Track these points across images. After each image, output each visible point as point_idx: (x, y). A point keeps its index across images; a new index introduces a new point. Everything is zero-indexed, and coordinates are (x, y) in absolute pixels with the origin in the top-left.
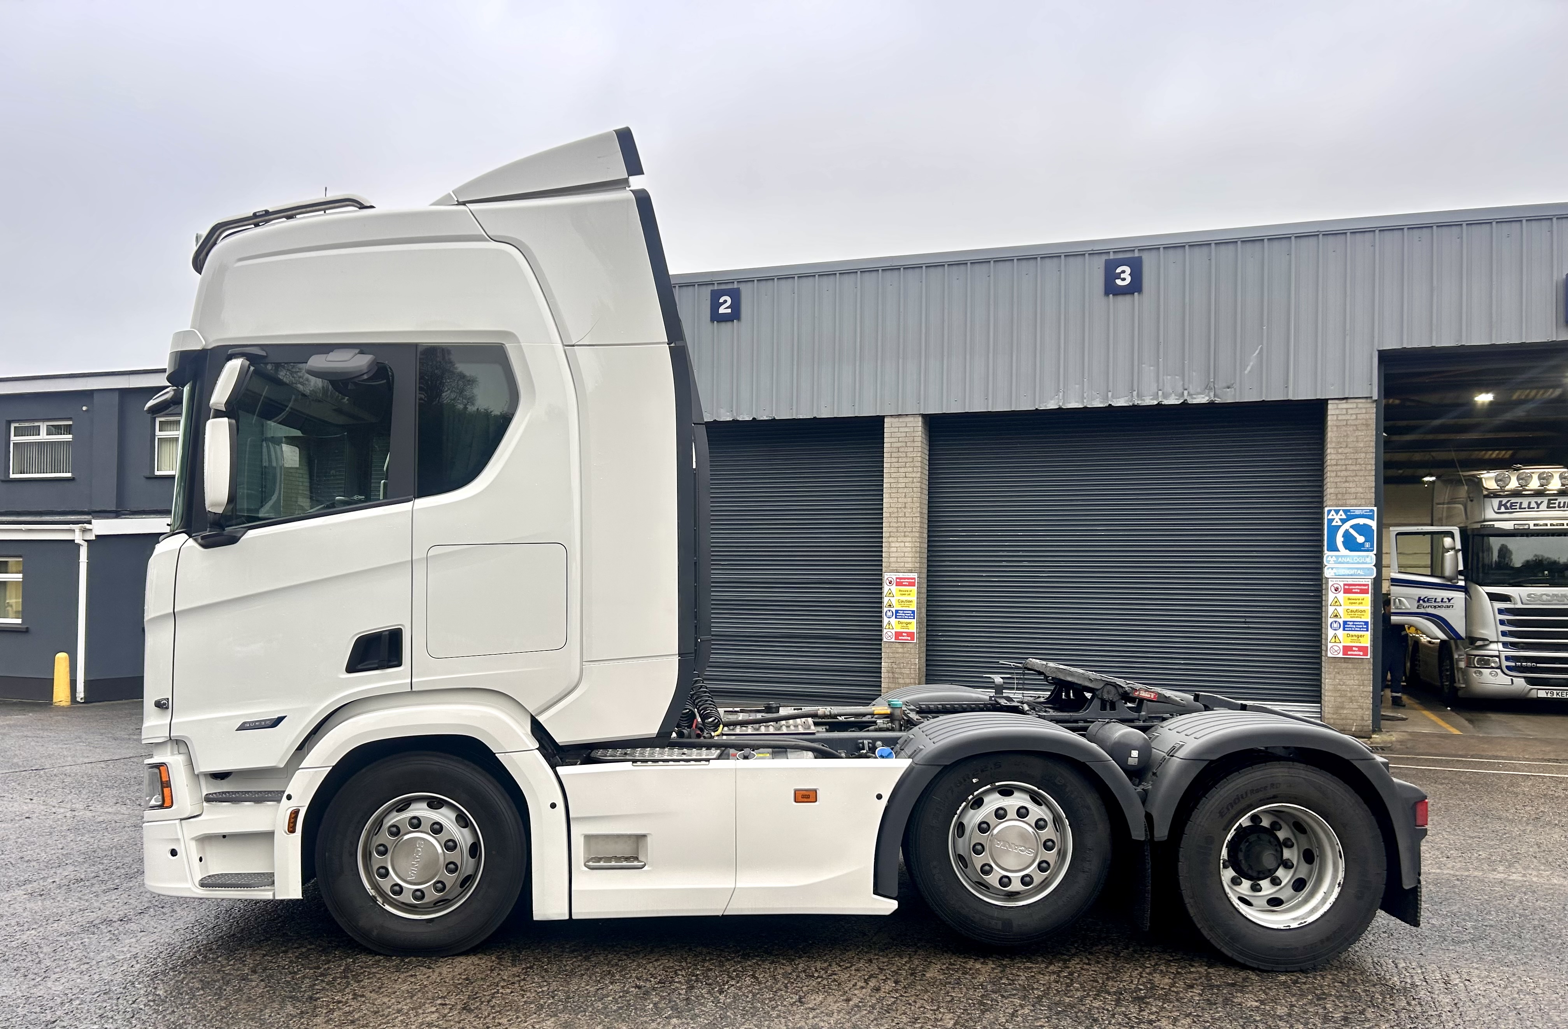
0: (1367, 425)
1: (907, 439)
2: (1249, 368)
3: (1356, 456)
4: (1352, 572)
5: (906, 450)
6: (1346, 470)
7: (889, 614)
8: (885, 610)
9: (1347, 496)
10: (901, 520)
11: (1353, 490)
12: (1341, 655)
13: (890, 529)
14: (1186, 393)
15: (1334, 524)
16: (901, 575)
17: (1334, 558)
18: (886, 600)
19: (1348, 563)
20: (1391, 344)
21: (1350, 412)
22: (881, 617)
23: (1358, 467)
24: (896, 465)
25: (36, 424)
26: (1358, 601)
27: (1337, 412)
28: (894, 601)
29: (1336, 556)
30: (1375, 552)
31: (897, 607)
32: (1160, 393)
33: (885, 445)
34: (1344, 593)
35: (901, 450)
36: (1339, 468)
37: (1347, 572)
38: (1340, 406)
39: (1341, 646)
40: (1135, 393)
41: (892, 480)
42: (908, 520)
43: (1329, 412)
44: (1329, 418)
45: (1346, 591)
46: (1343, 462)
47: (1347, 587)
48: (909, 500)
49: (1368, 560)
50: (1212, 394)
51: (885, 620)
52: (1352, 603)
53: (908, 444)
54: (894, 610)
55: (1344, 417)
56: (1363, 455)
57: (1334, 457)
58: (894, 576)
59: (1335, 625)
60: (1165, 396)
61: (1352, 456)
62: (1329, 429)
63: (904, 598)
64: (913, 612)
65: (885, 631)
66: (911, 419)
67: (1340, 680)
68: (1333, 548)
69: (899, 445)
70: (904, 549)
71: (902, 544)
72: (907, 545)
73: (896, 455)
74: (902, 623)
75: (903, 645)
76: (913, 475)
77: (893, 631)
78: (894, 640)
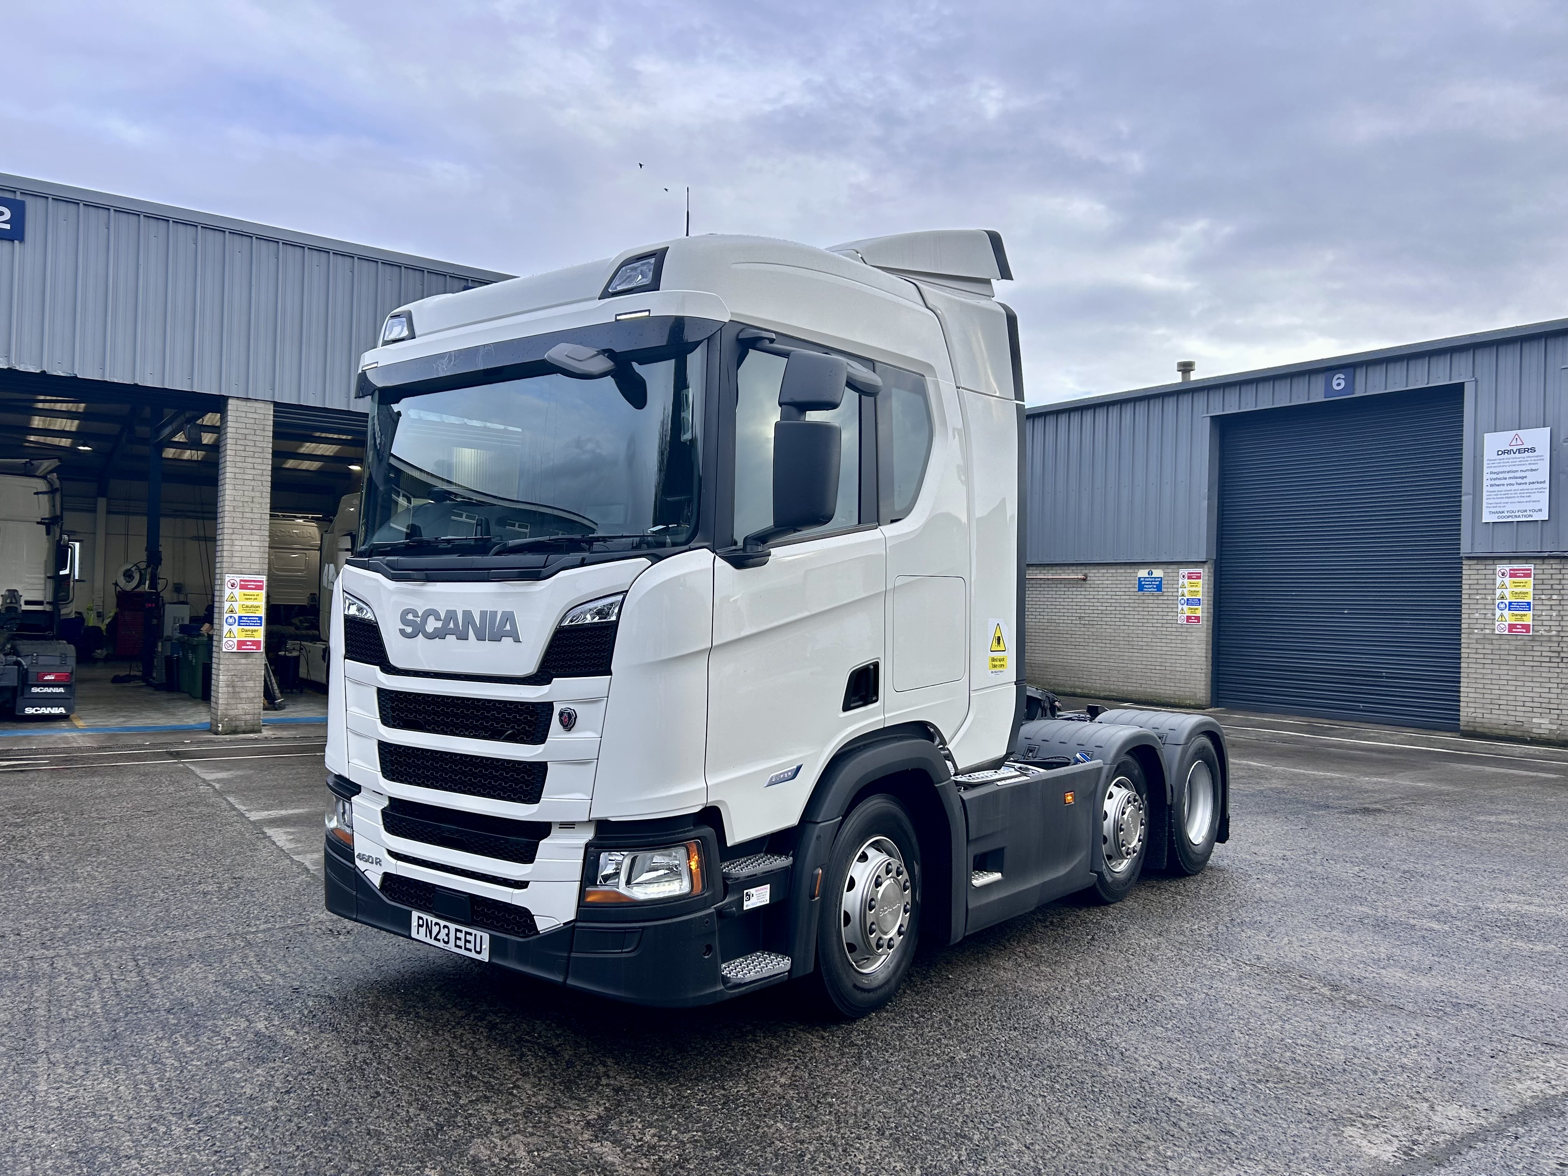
5: (255, 438)
7: (231, 621)
8: (225, 615)
10: (248, 515)
16: (246, 577)
18: (226, 605)
22: (220, 624)
24: (242, 454)
28: (236, 606)
31: (240, 613)
35: (247, 437)
42: (256, 516)
48: (258, 494)
51: (225, 628)
53: (258, 432)
54: (235, 616)
58: (237, 578)
63: (249, 603)
64: (260, 618)
65: (225, 640)
66: (259, 405)
69: (246, 431)
70: (251, 549)
71: (248, 543)
72: (254, 543)
73: (242, 442)
74: (247, 631)
75: (247, 655)
76: (264, 467)
77: (235, 640)
78: (235, 650)
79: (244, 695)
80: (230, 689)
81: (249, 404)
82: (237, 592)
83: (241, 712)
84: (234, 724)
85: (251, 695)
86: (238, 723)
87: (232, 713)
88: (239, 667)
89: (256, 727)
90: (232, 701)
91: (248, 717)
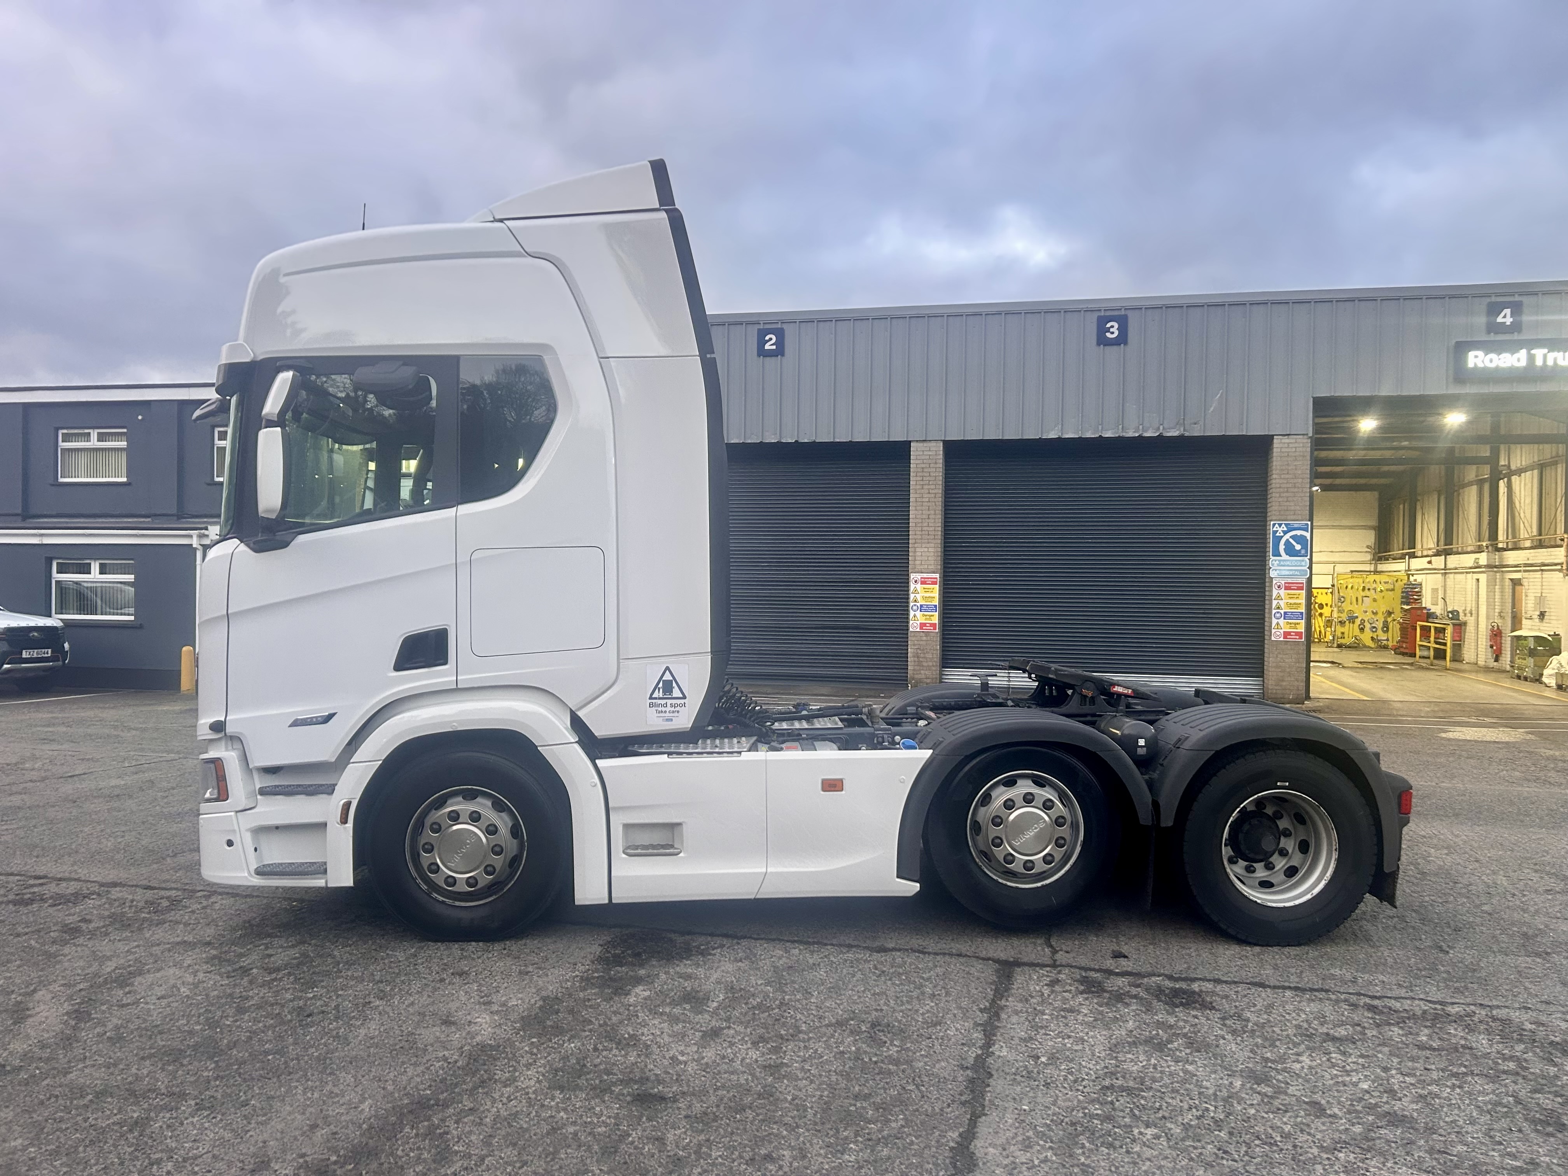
0: (1303, 456)
1: (930, 461)
2: (1212, 409)
3: (1295, 481)
4: (1291, 573)
5: (930, 470)
6: (1287, 492)
7: (915, 608)
8: (911, 604)
9: (1288, 513)
10: (925, 529)
11: (1293, 508)
12: (1281, 639)
13: (916, 537)
14: (1161, 428)
15: (1278, 534)
16: (925, 575)
17: (1277, 562)
18: (912, 596)
19: (1288, 566)
20: (1323, 393)
21: (1291, 445)
22: (908, 610)
23: (1296, 490)
24: (921, 483)
25: (87, 431)
26: (1295, 597)
27: (1281, 445)
28: (919, 597)
29: (1279, 561)
30: (1309, 557)
31: (921, 602)
32: (1141, 427)
33: (912, 466)
34: (1285, 590)
35: (926, 470)
36: (1282, 490)
37: (1287, 573)
38: (1283, 441)
39: (1282, 631)
40: (1121, 427)
41: (917, 496)
42: (931, 529)
43: (1275, 445)
44: (1275, 450)
45: (1287, 588)
46: (1285, 486)
47: (1287, 585)
48: (932, 512)
49: (1303, 563)
50: (1182, 429)
51: (912, 613)
52: (1291, 598)
53: (932, 465)
54: (918, 605)
55: (1287, 450)
56: (1300, 480)
57: (1278, 481)
58: (918, 576)
59: (1278, 615)
60: (1144, 430)
61: (1292, 481)
62: (1274, 459)
63: (928, 595)
64: (935, 606)
65: (911, 622)
66: (933, 444)
67: (1281, 660)
68: (1277, 554)
69: (923, 466)
70: (928, 554)
71: (926, 550)
72: (930, 550)
73: (921, 474)
74: (926, 616)
75: (927, 634)
76: (936, 491)
77: (918, 623)
78: (918, 630)
79: (924, 664)
80: (915, 659)
81: (925, 444)
82: (919, 586)
83: (923, 676)
84: (919, 684)
85: (931, 664)
86: (921, 684)
87: (916, 676)
88: (921, 643)
90: (917, 668)
91: (928, 681)
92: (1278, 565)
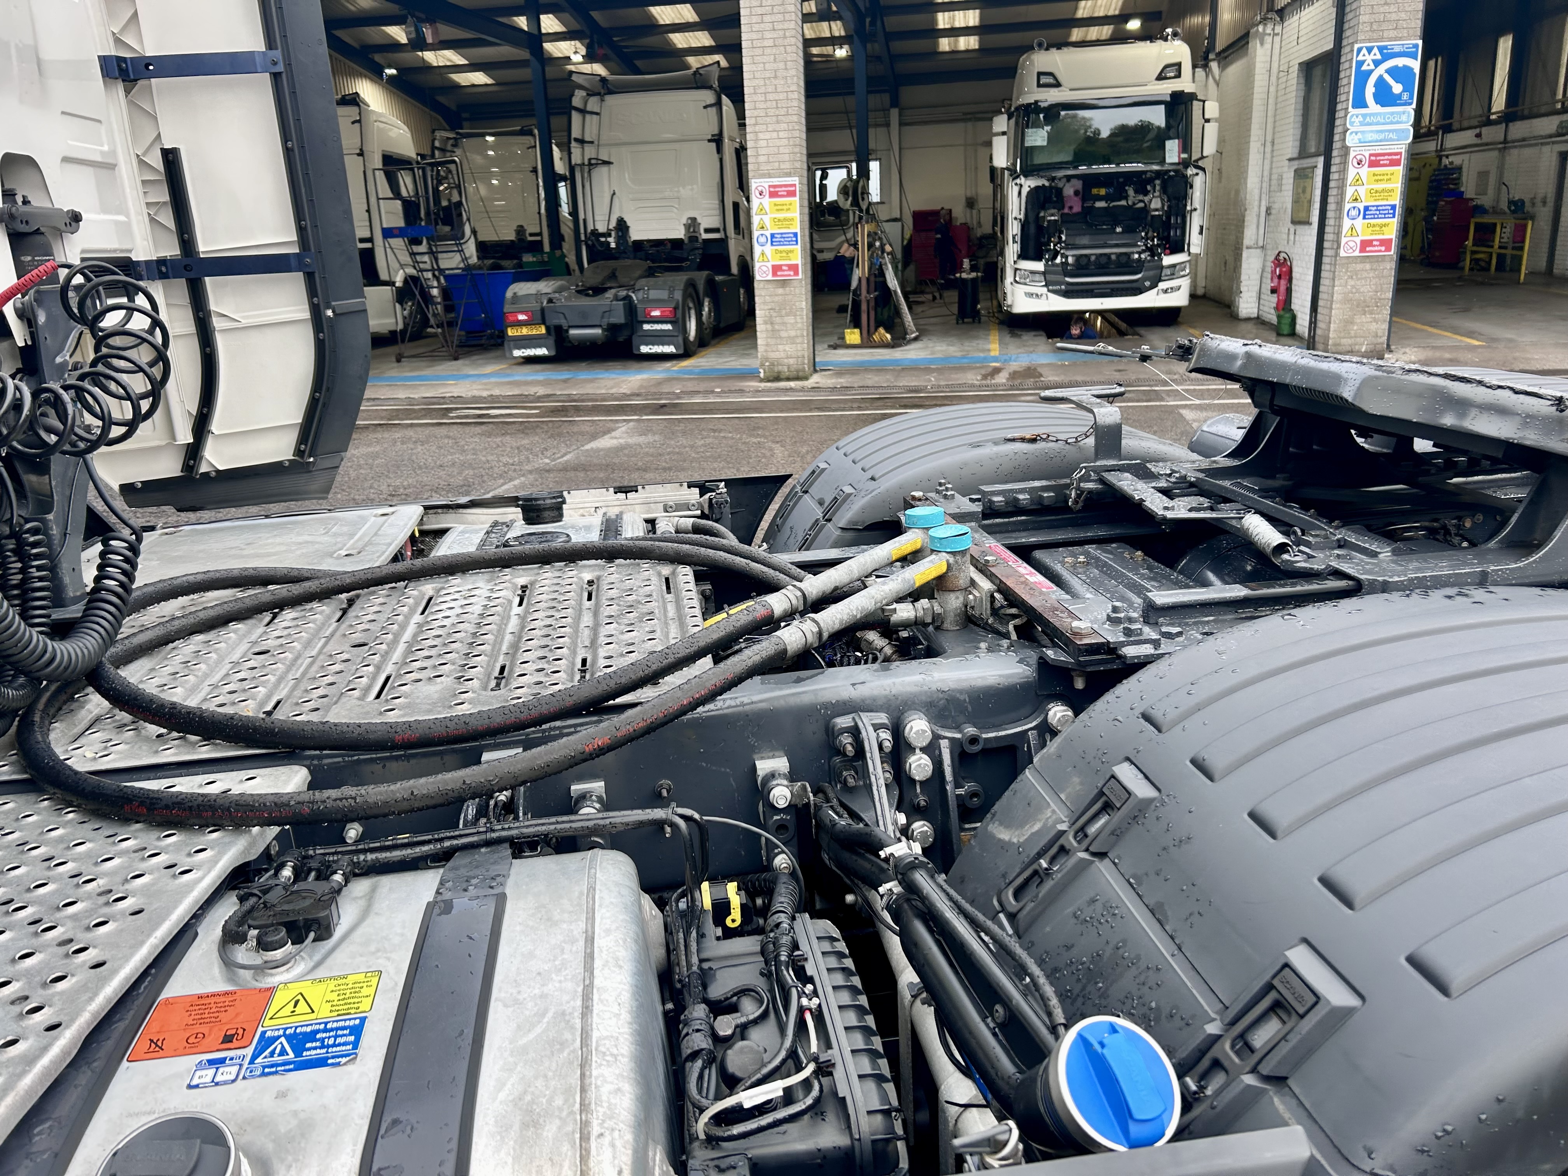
4: (1382, 136)
7: (762, 240)
8: (756, 234)
9: (1384, 26)
10: (770, 97)
11: (1394, 17)
12: (1357, 253)
13: (756, 113)
15: (1365, 67)
16: (776, 181)
17: (1360, 118)
18: (756, 220)
19: (1378, 124)
22: (751, 245)
26: (1385, 177)
28: (767, 220)
29: (1364, 116)
30: (1414, 106)
31: (772, 229)
34: (1369, 166)
37: (1375, 137)
39: (1358, 240)
41: (754, 36)
42: (782, 96)
45: (1373, 164)
47: (1373, 158)
48: (781, 65)
49: (1404, 118)
51: (757, 250)
52: (1377, 181)
54: (768, 233)
58: (765, 183)
59: (1353, 212)
63: (783, 215)
64: (795, 235)
65: (757, 265)
67: (1353, 287)
68: (1360, 103)
70: (778, 143)
71: (775, 135)
72: (782, 134)
74: (781, 252)
75: (784, 283)
77: (769, 265)
78: (770, 277)
79: (784, 334)
80: (769, 327)
82: (767, 201)
83: (782, 355)
84: (776, 369)
85: (793, 333)
86: (780, 368)
87: (773, 355)
88: (776, 299)
89: (801, 374)
90: (772, 341)
91: (791, 361)
92: (1362, 124)
